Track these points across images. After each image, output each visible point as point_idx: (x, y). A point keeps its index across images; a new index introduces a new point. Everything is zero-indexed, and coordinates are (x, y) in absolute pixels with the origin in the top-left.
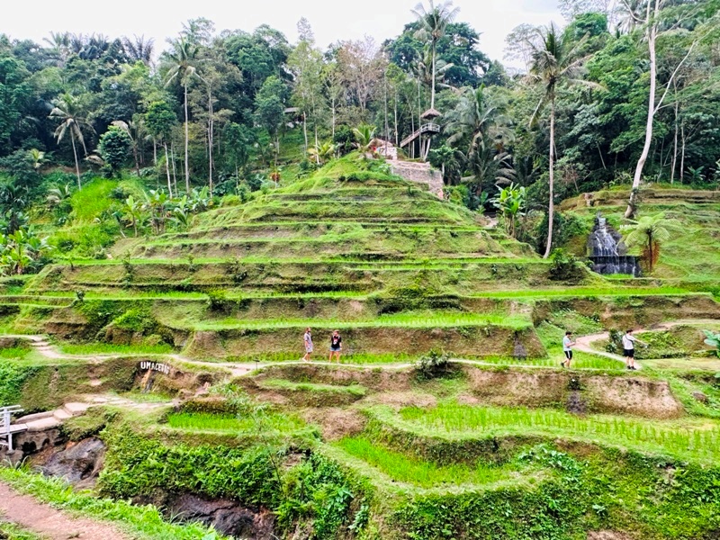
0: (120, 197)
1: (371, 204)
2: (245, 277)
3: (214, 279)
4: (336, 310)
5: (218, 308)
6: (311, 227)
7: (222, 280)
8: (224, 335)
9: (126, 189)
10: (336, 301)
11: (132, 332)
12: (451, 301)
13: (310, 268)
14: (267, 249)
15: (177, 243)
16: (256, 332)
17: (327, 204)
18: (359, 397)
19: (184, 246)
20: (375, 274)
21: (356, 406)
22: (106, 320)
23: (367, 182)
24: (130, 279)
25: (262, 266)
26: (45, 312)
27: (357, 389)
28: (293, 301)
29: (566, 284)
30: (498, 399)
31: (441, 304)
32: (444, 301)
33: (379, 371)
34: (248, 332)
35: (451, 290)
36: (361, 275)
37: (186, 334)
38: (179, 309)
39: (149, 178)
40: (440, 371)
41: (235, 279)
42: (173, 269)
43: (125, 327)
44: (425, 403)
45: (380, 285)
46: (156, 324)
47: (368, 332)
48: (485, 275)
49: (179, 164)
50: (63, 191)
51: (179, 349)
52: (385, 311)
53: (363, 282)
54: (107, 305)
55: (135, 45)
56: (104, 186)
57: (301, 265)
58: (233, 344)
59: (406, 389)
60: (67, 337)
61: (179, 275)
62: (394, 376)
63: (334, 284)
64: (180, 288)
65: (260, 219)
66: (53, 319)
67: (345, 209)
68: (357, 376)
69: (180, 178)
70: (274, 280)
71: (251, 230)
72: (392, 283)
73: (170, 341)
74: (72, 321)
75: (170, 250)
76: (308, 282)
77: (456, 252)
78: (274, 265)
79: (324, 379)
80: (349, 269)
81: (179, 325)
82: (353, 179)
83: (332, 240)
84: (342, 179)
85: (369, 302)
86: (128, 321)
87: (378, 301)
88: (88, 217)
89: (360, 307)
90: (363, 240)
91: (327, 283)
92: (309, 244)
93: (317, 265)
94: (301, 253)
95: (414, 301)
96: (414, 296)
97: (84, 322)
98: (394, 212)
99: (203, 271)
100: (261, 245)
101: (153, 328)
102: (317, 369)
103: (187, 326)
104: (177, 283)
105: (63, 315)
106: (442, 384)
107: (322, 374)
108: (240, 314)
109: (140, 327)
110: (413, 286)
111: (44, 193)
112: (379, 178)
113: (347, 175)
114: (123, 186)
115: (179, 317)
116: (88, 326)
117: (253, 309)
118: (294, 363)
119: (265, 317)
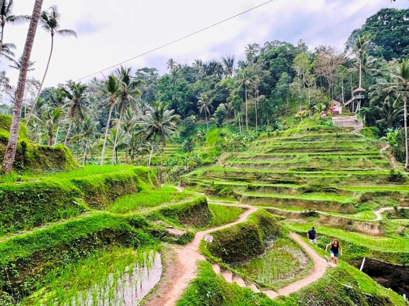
0: (222, 135)
1: (317, 143)
2: (260, 177)
3: (251, 177)
4: (287, 191)
5: (250, 189)
6: (287, 156)
7: (253, 178)
8: (250, 198)
9: (224, 132)
10: (288, 188)
11: (226, 194)
12: (333, 190)
13: (282, 175)
14: (270, 166)
15: (240, 163)
16: (259, 198)
17: (298, 144)
18: (283, 219)
19: (242, 164)
20: (305, 178)
21: (282, 221)
22: (220, 190)
23: (319, 130)
24: (226, 176)
25: (266, 174)
26: (204, 186)
27: (283, 217)
28: (273, 187)
29: (396, 184)
30: (326, 224)
31: (328, 191)
32: (330, 189)
33: (290, 213)
34: (257, 198)
35: (334, 186)
36: (300, 178)
37: (241, 196)
38: (239, 188)
39: (233, 125)
40: (312, 214)
41: (257, 178)
42: (238, 173)
43: (224, 192)
44: (301, 223)
45: (305, 183)
46: (233, 192)
47: (293, 200)
48: (355, 179)
49: (244, 117)
50: (202, 132)
51: (239, 200)
52: (306, 192)
53: (300, 181)
54: (220, 185)
55: (227, 60)
56: (216, 131)
57: (279, 174)
58: (253, 200)
59: (297, 218)
60: (210, 194)
61: (240, 175)
62: (295, 214)
63: (291, 181)
64: (240, 180)
65: (270, 152)
66: (206, 189)
67: (305, 146)
68: (284, 213)
69: (244, 123)
70: (270, 179)
71: (266, 157)
72: (310, 182)
73: (236, 198)
74: (211, 190)
75: (238, 165)
76: (281, 180)
77: (348, 167)
78: (270, 173)
79: (276, 213)
80: (296, 176)
81: (239, 193)
82: (313, 130)
83: (294, 162)
84: (308, 130)
85: (299, 189)
86: (225, 191)
87: (303, 189)
88: (211, 144)
89: (295, 191)
90: (307, 162)
91: (288, 180)
92: (285, 164)
93: (285, 174)
94: (282, 168)
95: (318, 189)
96: (318, 187)
97: (214, 190)
98: (327, 147)
99: (247, 174)
100: (268, 164)
101: (232, 193)
102: (274, 210)
103: (241, 194)
104: (239, 178)
105: (209, 188)
106: (311, 218)
107: (275, 212)
108: (257, 191)
109: (229, 193)
110: (318, 183)
111: (196, 132)
112: (325, 128)
113: (310, 128)
114: (224, 130)
115: (239, 191)
116: (215, 192)
117: (261, 189)
118: (268, 208)
119: (264, 192)
